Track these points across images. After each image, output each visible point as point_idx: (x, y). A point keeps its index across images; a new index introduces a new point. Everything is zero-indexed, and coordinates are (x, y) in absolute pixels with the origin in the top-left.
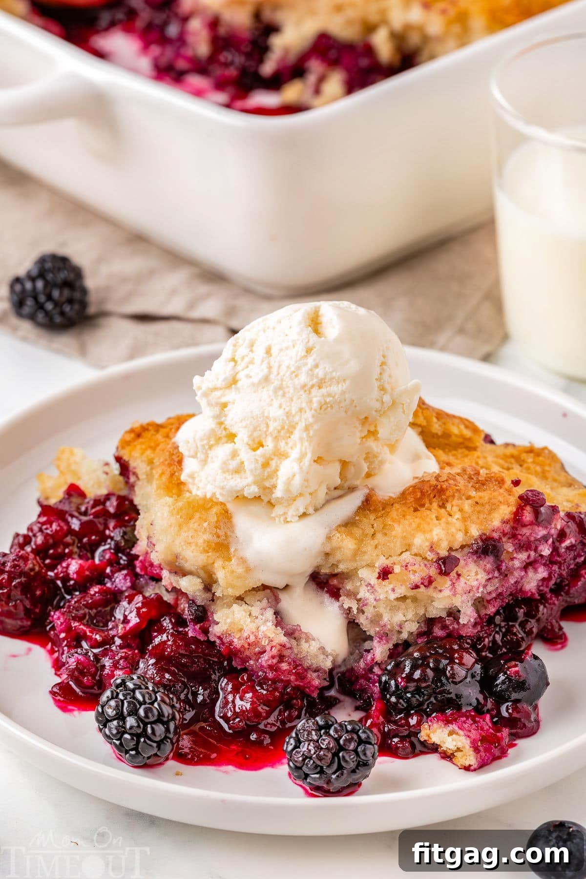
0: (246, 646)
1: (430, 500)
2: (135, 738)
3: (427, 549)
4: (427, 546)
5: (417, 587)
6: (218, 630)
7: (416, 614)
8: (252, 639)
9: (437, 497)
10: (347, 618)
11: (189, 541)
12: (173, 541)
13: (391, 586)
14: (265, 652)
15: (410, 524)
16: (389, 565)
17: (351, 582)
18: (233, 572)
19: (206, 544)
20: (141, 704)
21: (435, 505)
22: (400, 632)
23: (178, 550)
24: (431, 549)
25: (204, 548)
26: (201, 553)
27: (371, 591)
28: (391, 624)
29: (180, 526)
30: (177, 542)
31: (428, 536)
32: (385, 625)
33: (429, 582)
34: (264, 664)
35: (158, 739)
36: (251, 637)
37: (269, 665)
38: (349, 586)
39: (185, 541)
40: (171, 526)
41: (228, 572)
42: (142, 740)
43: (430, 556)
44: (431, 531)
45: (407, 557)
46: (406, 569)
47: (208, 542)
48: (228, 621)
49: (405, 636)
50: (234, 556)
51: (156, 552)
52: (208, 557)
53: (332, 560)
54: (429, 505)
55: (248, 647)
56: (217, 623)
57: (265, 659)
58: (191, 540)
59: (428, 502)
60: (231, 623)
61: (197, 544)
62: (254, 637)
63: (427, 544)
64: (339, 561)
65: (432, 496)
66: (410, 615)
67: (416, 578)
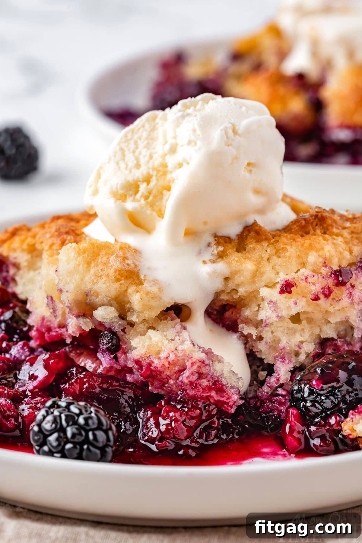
0: (167, 365)
1: (313, 228)
2: (78, 447)
3: (321, 265)
4: (321, 262)
5: (316, 298)
6: (137, 353)
7: (312, 334)
8: (172, 357)
9: (319, 225)
10: (246, 348)
11: (100, 274)
12: (82, 280)
13: (293, 300)
14: (184, 370)
15: (302, 245)
16: (290, 280)
17: (249, 309)
18: (148, 293)
19: (117, 273)
20: (78, 415)
21: (318, 231)
22: (297, 354)
23: (88, 286)
24: (325, 265)
25: (115, 277)
26: (114, 282)
27: (273, 308)
28: (290, 347)
29: (89, 263)
30: (87, 278)
31: (321, 253)
32: (284, 348)
33: (327, 293)
34: (186, 381)
35: (101, 445)
36: (171, 355)
37: (189, 381)
38: (247, 313)
39: (96, 275)
40: (79, 265)
41: (143, 293)
42: (85, 447)
43: (325, 271)
44: (322, 249)
45: (304, 272)
46: (306, 282)
47: (119, 271)
48: (147, 344)
49: (302, 358)
50: (144, 280)
51: (67, 291)
52: (121, 284)
53: (231, 285)
54: (313, 232)
55: (168, 365)
56: (136, 348)
57: (185, 377)
58: (101, 273)
59: (312, 229)
60: (149, 347)
61: (108, 275)
62: (174, 356)
63: (321, 260)
64: (238, 285)
65: (314, 224)
66: (306, 336)
67: (316, 289)
